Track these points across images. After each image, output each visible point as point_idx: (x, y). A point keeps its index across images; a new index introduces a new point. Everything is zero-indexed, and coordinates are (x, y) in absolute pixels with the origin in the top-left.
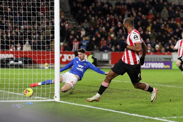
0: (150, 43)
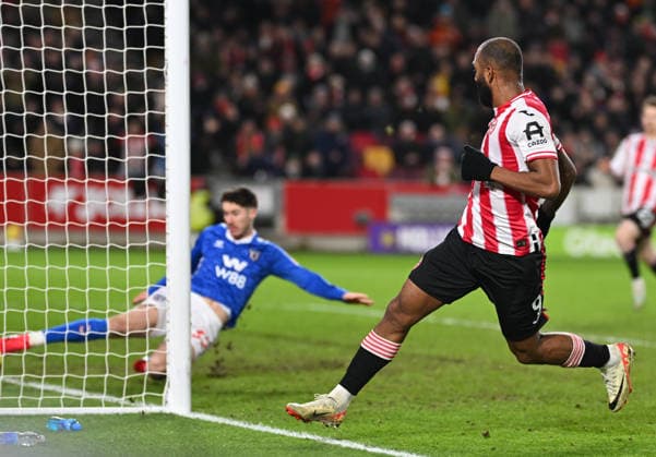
0: (448, 144)
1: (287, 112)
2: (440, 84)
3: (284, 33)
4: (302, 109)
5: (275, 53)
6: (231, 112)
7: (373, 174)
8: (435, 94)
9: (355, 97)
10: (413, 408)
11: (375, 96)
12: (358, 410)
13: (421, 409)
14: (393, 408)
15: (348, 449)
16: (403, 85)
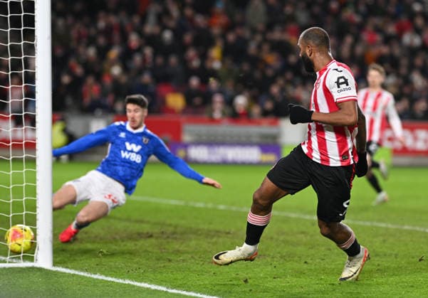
0: (221, 92)
1: (116, 70)
2: (216, 53)
3: (113, 20)
4: (126, 69)
5: (108, 32)
6: (79, 71)
7: (172, 111)
8: (213, 60)
9: (160, 60)
10: (198, 264)
11: (173, 60)
12: (162, 265)
13: (203, 264)
14: (185, 264)
15: (156, 290)
16: (191, 53)
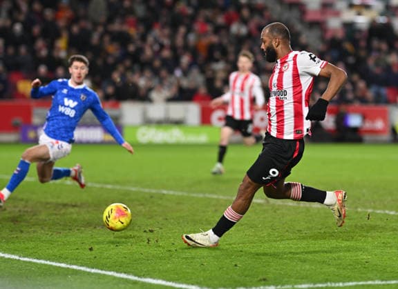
7: (23, 96)
8: (59, 49)
9: (11, 51)
10: (47, 234)
11: (23, 50)
12: (15, 236)
13: (52, 234)
14: (35, 234)
15: (9, 259)
16: (40, 43)
